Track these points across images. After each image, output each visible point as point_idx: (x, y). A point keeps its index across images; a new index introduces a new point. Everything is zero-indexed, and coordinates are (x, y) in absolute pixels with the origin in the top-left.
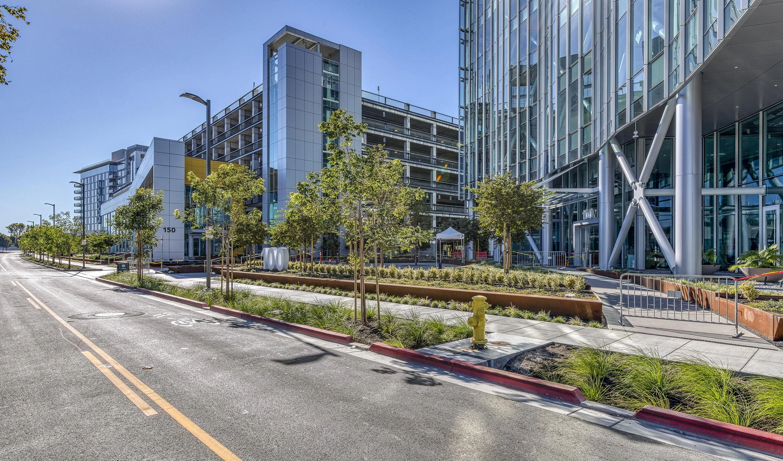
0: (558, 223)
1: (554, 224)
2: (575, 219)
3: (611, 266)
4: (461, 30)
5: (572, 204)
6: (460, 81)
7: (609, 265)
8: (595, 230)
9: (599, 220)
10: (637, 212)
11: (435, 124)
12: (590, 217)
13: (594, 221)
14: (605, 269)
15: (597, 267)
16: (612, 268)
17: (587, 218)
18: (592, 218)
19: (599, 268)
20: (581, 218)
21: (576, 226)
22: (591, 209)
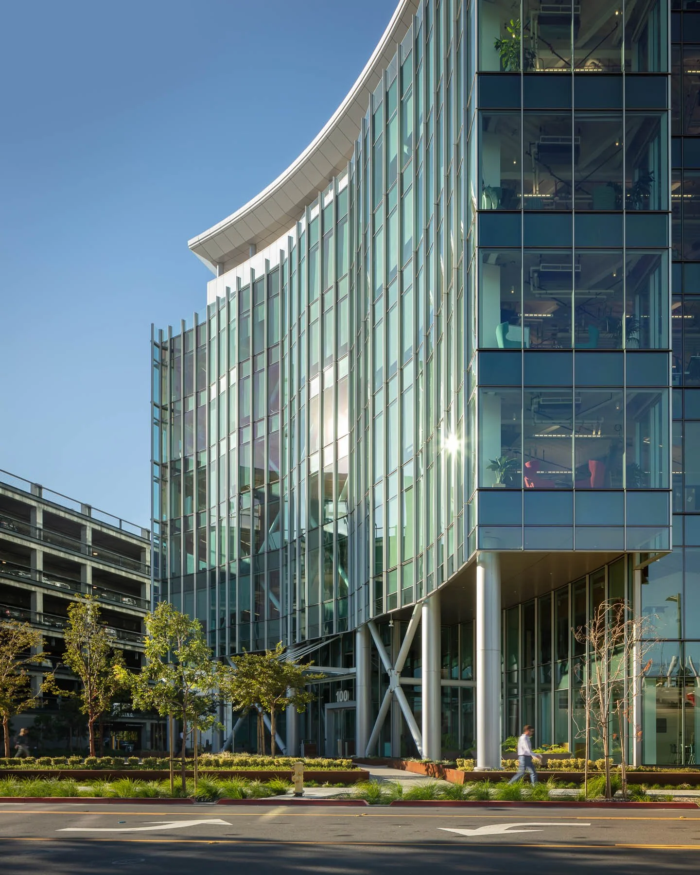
3: (369, 754)
4: (155, 405)
6: (153, 481)
7: (367, 753)
8: (350, 715)
9: (356, 704)
10: (393, 697)
11: (89, 526)
12: (345, 700)
13: (350, 704)
14: (363, 757)
15: (354, 756)
16: (369, 756)
17: (341, 700)
18: (347, 701)
19: (357, 757)
20: (334, 700)
21: (328, 709)
22: (346, 691)
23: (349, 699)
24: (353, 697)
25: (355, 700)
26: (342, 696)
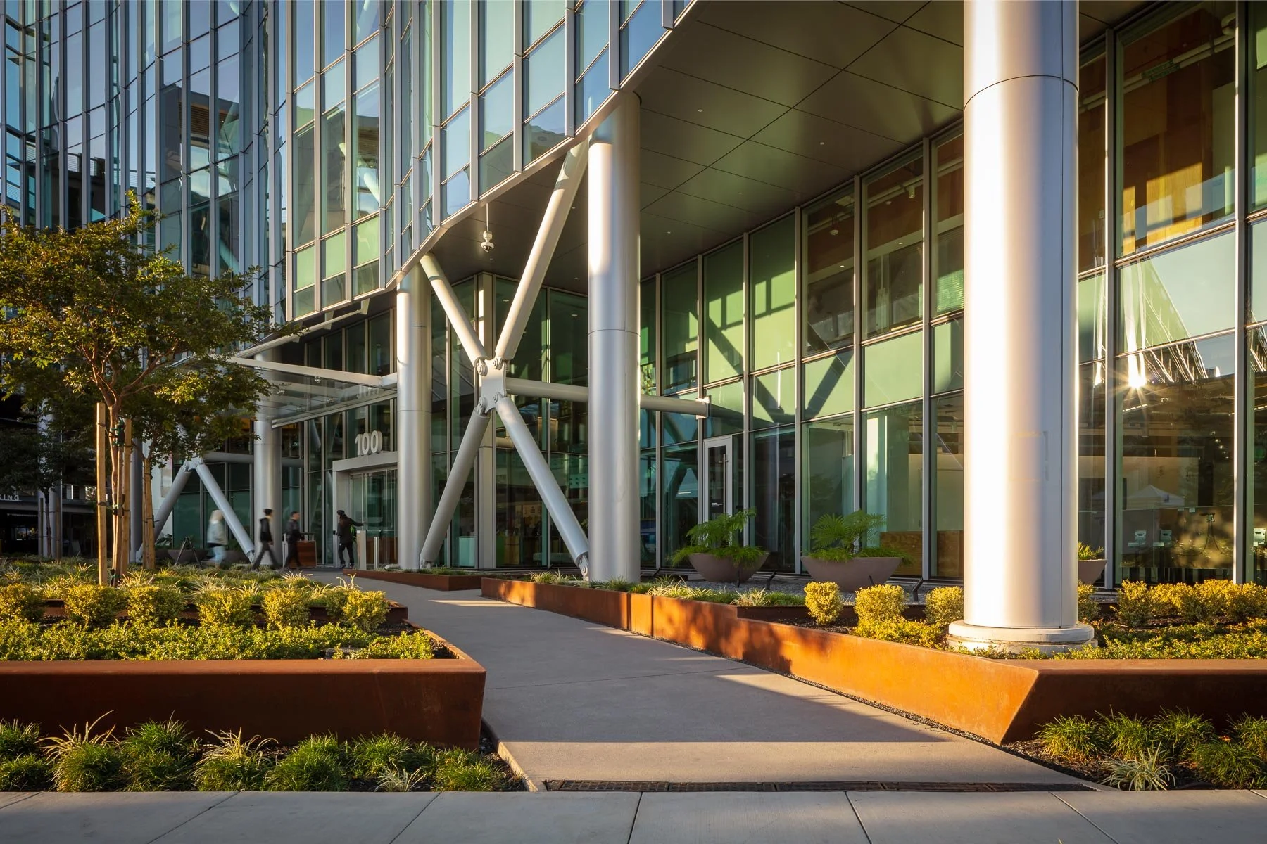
0: (296, 469)
1: (285, 470)
2: (337, 452)
3: (427, 562)
5: (330, 416)
7: (422, 561)
8: (382, 480)
9: (397, 456)
12: (374, 451)
13: (386, 458)
14: (415, 568)
15: (393, 565)
16: (428, 566)
17: (365, 452)
18: (378, 452)
19: (399, 568)
20: (352, 453)
21: (340, 472)
22: (375, 433)
23: (383, 449)
24: (389, 444)
25: (395, 448)
26: (368, 443)
